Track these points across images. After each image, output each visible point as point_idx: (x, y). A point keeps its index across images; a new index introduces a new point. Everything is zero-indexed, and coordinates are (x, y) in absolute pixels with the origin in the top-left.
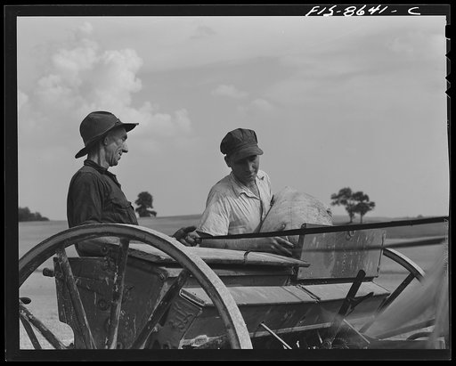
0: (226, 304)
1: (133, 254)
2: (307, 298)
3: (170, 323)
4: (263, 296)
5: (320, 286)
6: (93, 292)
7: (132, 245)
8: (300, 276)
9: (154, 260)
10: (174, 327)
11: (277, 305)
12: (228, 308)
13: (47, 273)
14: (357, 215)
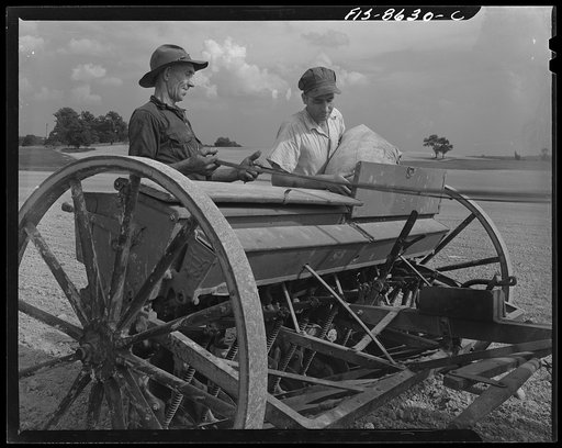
0: (232, 264)
1: (144, 191)
2: (361, 238)
3: (186, 270)
4: (307, 237)
5: (377, 224)
6: (108, 231)
7: (144, 181)
8: (355, 214)
9: (163, 198)
10: (188, 276)
11: (322, 247)
12: (234, 269)
13: (66, 208)
14: (441, 154)
